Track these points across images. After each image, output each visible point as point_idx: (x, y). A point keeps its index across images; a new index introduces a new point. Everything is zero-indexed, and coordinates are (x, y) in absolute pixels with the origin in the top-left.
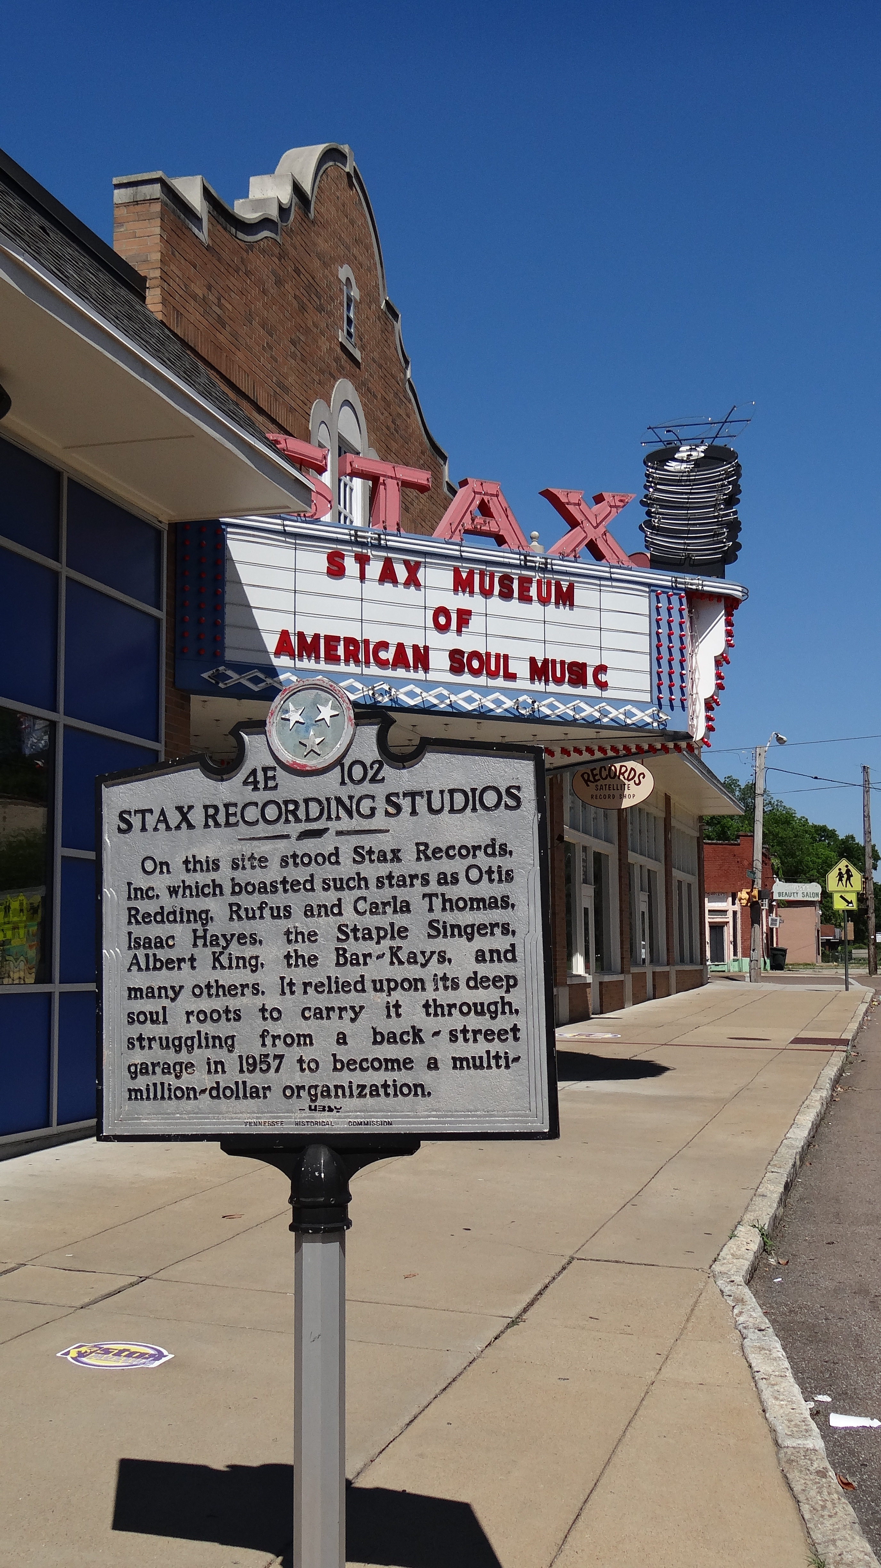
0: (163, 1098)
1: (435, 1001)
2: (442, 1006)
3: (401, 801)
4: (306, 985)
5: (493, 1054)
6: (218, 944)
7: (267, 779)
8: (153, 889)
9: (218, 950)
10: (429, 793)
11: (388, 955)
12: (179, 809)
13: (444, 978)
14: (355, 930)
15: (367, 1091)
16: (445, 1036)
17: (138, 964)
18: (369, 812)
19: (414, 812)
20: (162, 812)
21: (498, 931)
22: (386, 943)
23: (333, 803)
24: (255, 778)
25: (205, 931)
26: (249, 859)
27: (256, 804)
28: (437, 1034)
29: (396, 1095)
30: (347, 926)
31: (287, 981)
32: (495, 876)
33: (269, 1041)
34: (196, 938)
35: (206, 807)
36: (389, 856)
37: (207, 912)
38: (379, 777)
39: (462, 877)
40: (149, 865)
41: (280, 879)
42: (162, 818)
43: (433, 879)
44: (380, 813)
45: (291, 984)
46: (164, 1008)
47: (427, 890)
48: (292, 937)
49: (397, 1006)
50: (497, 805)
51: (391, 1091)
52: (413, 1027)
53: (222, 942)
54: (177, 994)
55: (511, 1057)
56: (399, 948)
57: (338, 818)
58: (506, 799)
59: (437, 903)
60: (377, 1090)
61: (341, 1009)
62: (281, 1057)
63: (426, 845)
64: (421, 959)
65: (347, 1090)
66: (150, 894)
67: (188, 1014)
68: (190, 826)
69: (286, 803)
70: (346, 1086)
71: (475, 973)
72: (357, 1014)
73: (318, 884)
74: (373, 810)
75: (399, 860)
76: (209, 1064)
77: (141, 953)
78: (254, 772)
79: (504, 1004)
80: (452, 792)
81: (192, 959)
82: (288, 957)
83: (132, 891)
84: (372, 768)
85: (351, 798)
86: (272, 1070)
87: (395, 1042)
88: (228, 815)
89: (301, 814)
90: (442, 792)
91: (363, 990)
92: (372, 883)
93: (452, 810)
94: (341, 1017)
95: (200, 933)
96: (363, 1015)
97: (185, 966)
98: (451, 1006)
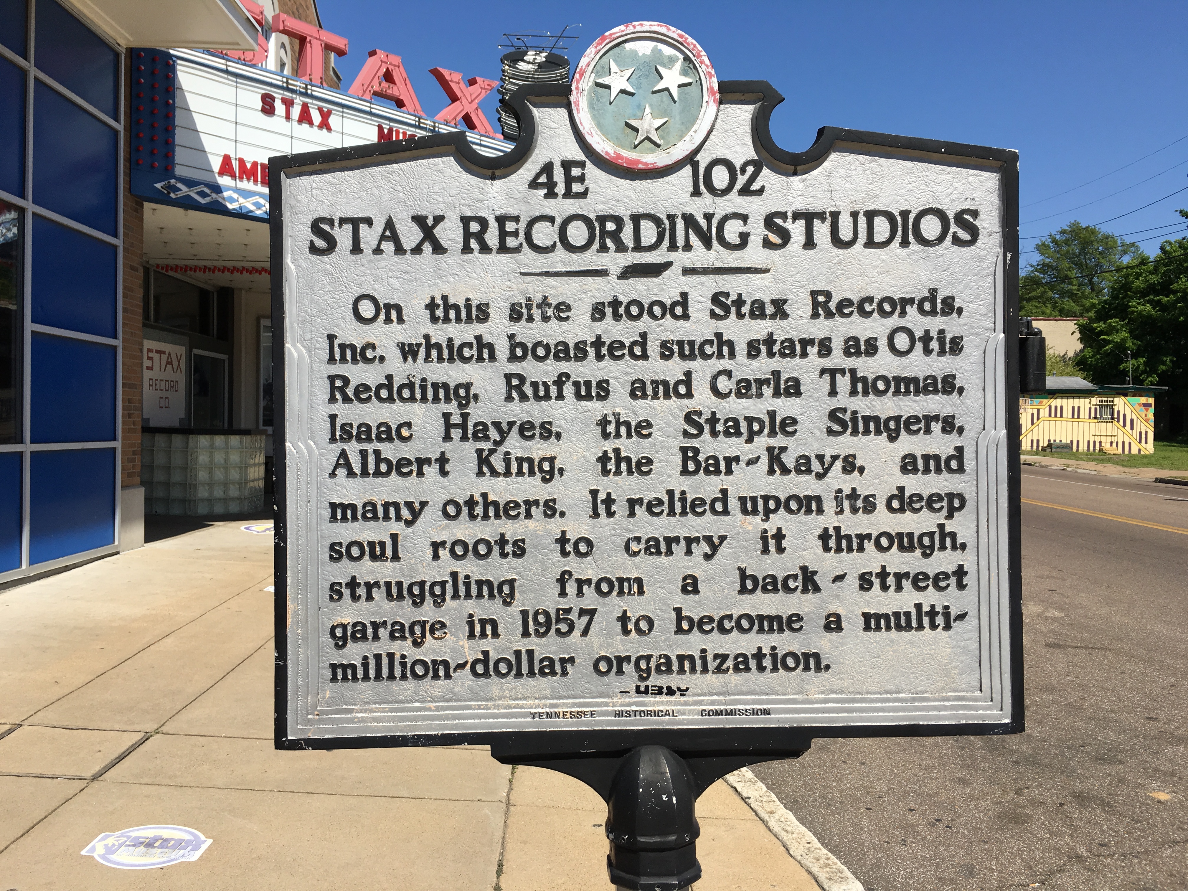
0: (392, 677)
1: (837, 529)
2: (848, 537)
3: (789, 225)
4: (632, 503)
5: (926, 608)
6: (487, 438)
7: (569, 180)
8: (373, 347)
9: (486, 446)
10: (835, 215)
11: (764, 461)
12: (419, 220)
13: (853, 495)
14: (713, 420)
15: (730, 663)
16: (852, 581)
17: (348, 466)
18: (737, 241)
19: (810, 244)
20: (390, 224)
21: (936, 427)
22: (763, 441)
23: (680, 225)
24: (550, 176)
25: (465, 416)
26: (539, 306)
27: (551, 220)
28: (839, 578)
29: (775, 669)
30: (700, 414)
31: (602, 496)
32: (934, 345)
33: (571, 588)
34: (448, 426)
35: (465, 221)
36: (770, 310)
37: (467, 386)
38: (755, 186)
39: (882, 344)
40: (367, 309)
41: (590, 339)
42: (388, 233)
43: (837, 345)
44: (756, 241)
45: (609, 501)
46: (394, 537)
47: (827, 363)
48: (611, 428)
49: (779, 536)
50: (941, 239)
51: (767, 662)
52: (804, 569)
53: (494, 435)
54: (416, 515)
55: (954, 612)
56: (783, 449)
57: (688, 247)
58: (954, 228)
59: (843, 383)
60: (746, 662)
61: (690, 541)
62: (592, 613)
63: (827, 295)
64: (816, 466)
65: (698, 662)
66: (369, 354)
67: (436, 546)
68: (438, 249)
69: (602, 219)
70: (697, 655)
71: (901, 489)
72: (715, 548)
73: (653, 348)
74: (744, 238)
75: (784, 316)
76: (471, 624)
77: (353, 449)
78: (548, 169)
79: (943, 535)
80: (871, 215)
81: (443, 460)
82: (604, 459)
83: (337, 350)
84: (743, 171)
85: (708, 217)
86: (577, 633)
87: (775, 590)
88: (503, 234)
89: (627, 235)
90: (855, 215)
91: (726, 512)
92: (741, 348)
93: (870, 243)
94: (689, 552)
95: (456, 419)
96: (723, 550)
97: (431, 471)
98: (862, 538)
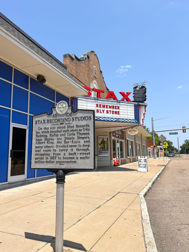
0: (39, 163)
2: (79, 149)
3: (74, 119)
4: (60, 146)
5: (86, 157)
7: (56, 116)
8: (39, 132)
10: (78, 117)
11: (72, 142)
12: (44, 120)
13: (79, 145)
14: (67, 138)
15: (68, 162)
16: (79, 154)
17: (37, 143)
19: (76, 120)
21: (87, 138)
22: (71, 140)
23: (65, 119)
25: (46, 138)
26: (53, 128)
27: (54, 119)
29: (72, 163)
32: (87, 130)
33: (54, 155)
35: (47, 120)
36: (72, 127)
37: (47, 135)
39: (82, 130)
40: (39, 129)
41: (57, 130)
42: (41, 122)
43: (78, 130)
44: (71, 121)
45: (58, 146)
46: (40, 150)
47: (77, 132)
48: (58, 139)
49: (73, 149)
52: (75, 152)
53: (49, 140)
54: (42, 147)
55: (89, 157)
57: (65, 121)
58: (89, 118)
59: (79, 134)
62: (56, 157)
63: (77, 125)
64: (76, 142)
67: (44, 150)
68: (45, 123)
69: (58, 119)
70: (65, 161)
71: (84, 144)
72: (67, 150)
73: (62, 131)
75: (74, 127)
76: (46, 158)
77: (37, 141)
78: (54, 115)
79: (88, 149)
81: (44, 142)
82: (58, 142)
83: (37, 132)
84: (70, 114)
85: (67, 118)
86: (55, 159)
87: (72, 155)
88: (50, 121)
89: (60, 121)
90: (80, 117)
91: (68, 147)
92: (70, 131)
93: (81, 120)
94: (64, 151)
